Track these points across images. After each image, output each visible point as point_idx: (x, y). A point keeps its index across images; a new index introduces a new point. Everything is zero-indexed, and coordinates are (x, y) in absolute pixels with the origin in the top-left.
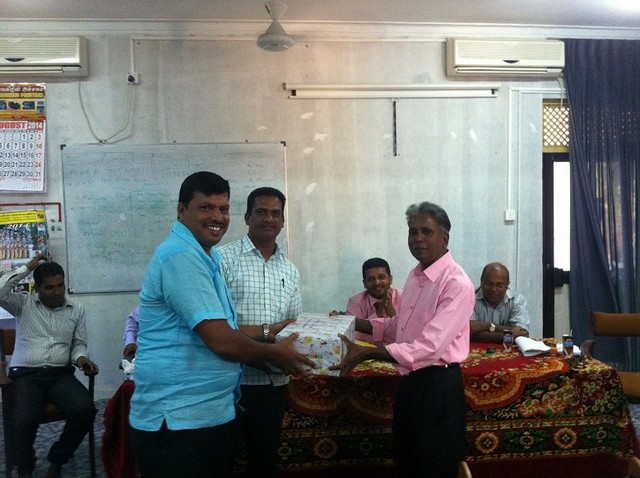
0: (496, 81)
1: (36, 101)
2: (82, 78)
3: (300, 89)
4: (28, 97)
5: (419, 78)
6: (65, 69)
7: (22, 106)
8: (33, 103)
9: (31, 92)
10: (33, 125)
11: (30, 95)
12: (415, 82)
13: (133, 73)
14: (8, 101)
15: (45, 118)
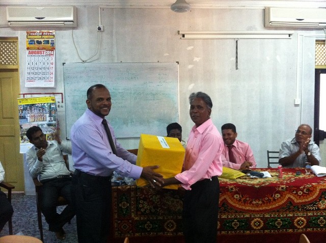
0: (291, 30)
1: (50, 40)
2: (74, 28)
3: (187, 34)
4: (46, 38)
5: (250, 28)
6: (65, 23)
7: (43, 43)
8: (48, 41)
9: (47, 35)
10: (48, 52)
11: (47, 37)
12: (248, 30)
13: (100, 26)
14: (36, 40)
15: (54, 49)
